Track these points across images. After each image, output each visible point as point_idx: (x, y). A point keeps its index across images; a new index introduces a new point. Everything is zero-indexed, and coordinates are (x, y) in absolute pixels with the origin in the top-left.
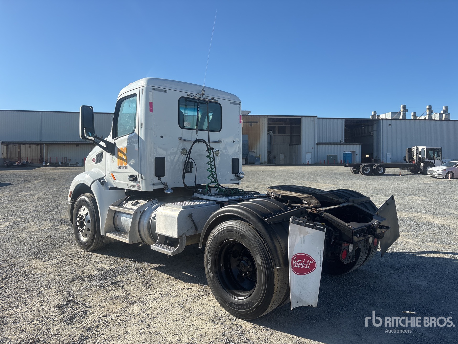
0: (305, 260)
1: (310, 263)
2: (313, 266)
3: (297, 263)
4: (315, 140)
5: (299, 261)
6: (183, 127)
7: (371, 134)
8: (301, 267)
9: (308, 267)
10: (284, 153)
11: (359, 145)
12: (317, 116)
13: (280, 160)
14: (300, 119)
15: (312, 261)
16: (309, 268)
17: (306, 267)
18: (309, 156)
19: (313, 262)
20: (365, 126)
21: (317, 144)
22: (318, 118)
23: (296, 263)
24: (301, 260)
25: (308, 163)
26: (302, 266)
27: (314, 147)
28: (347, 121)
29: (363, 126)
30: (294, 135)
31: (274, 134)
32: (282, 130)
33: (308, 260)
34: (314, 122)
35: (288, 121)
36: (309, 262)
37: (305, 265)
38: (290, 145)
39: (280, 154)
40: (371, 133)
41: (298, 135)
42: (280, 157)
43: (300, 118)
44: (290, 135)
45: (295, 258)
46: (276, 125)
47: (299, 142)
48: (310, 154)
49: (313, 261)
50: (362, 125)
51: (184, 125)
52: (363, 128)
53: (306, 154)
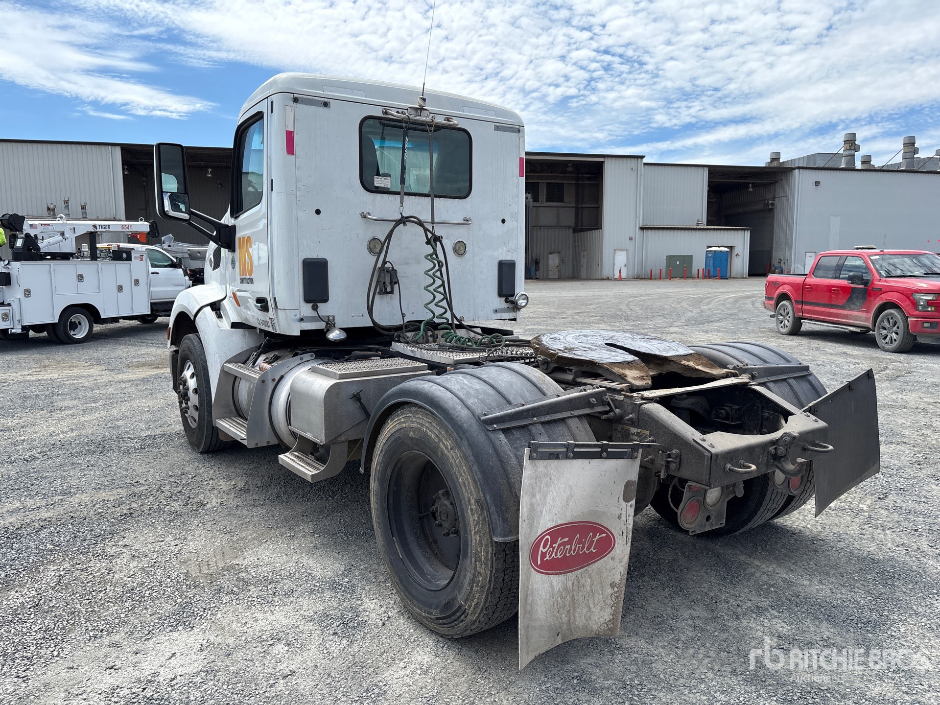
0: (578, 535)
1: (595, 539)
2: (606, 545)
3: (553, 548)
4: (636, 217)
5: (559, 542)
6: (368, 187)
7: (768, 205)
8: (568, 555)
9: (592, 549)
10: (559, 252)
11: (743, 232)
12: (643, 157)
13: (550, 269)
14: (602, 163)
15: (602, 532)
16: (594, 551)
17: (585, 549)
18: (621, 259)
19: (604, 535)
20: (754, 184)
21: (642, 229)
22: (645, 164)
23: (551, 549)
24: (566, 539)
25: (620, 276)
26: (572, 552)
27: (634, 238)
28: (714, 171)
29: (750, 185)
30: (584, 206)
31: (536, 204)
32: (555, 194)
33: (591, 534)
34: (636, 170)
35: (570, 169)
36: (594, 536)
37: (579, 547)
38: (573, 233)
39: (550, 256)
40: (768, 202)
41: (596, 206)
42: (551, 262)
43: (601, 160)
44: (574, 205)
45: (548, 539)
46: (539, 181)
47: (597, 224)
48: (624, 253)
49: (606, 533)
50: (749, 183)
51: (375, 182)
52: (751, 190)
53: (615, 253)
